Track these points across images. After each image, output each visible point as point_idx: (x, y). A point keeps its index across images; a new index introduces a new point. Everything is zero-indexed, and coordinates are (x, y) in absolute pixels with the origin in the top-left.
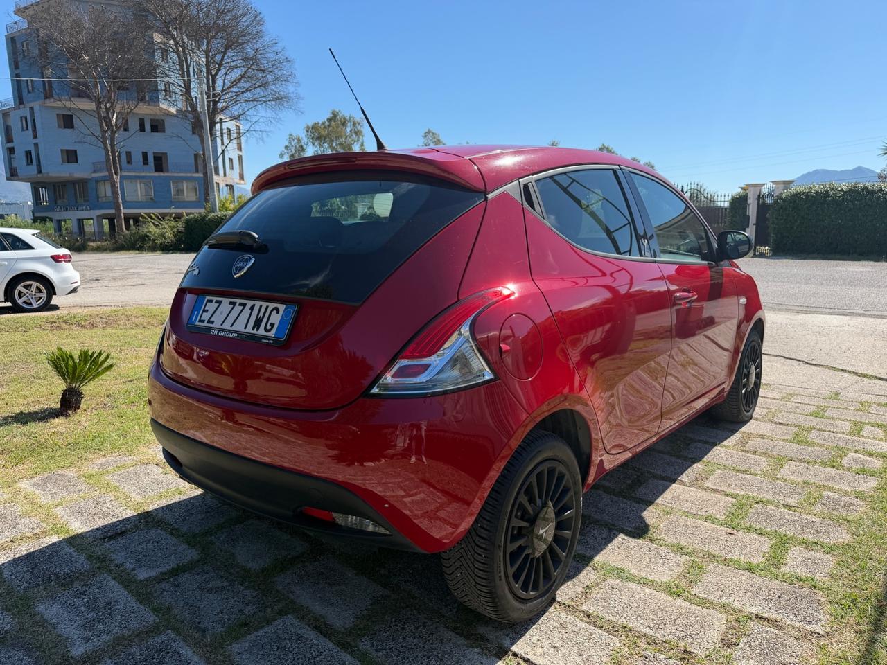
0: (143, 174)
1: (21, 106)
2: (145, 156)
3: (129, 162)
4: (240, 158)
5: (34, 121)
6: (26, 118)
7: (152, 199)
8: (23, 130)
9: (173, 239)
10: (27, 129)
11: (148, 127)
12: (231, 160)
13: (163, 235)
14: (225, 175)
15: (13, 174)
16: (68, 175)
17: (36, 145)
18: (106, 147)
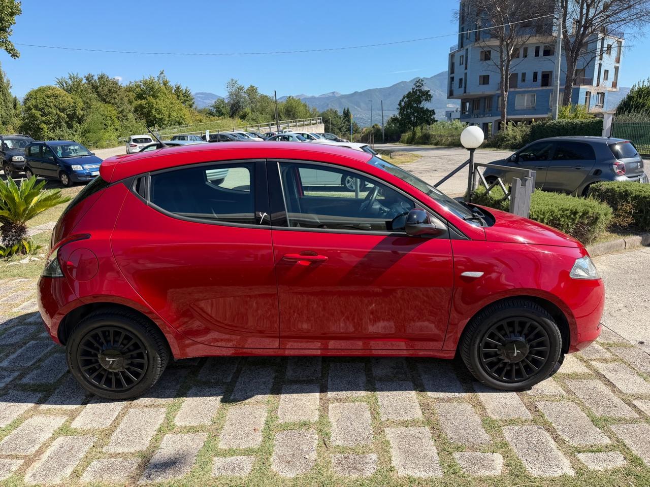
0: (531, 89)
1: (462, 49)
2: (535, 75)
3: (524, 80)
4: (617, 69)
5: (467, 57)
6: (463, 56)
7: (534, 107)
8: (460, 65)
9: (521, 140)
10: (463, 64)
11: (541, 53)
12: (607, 72)
13: (515, 138)
14: (598, 85)
15: (451, 95)
16: (481, 93)
17: (466, 74)
18: (502, 72)
